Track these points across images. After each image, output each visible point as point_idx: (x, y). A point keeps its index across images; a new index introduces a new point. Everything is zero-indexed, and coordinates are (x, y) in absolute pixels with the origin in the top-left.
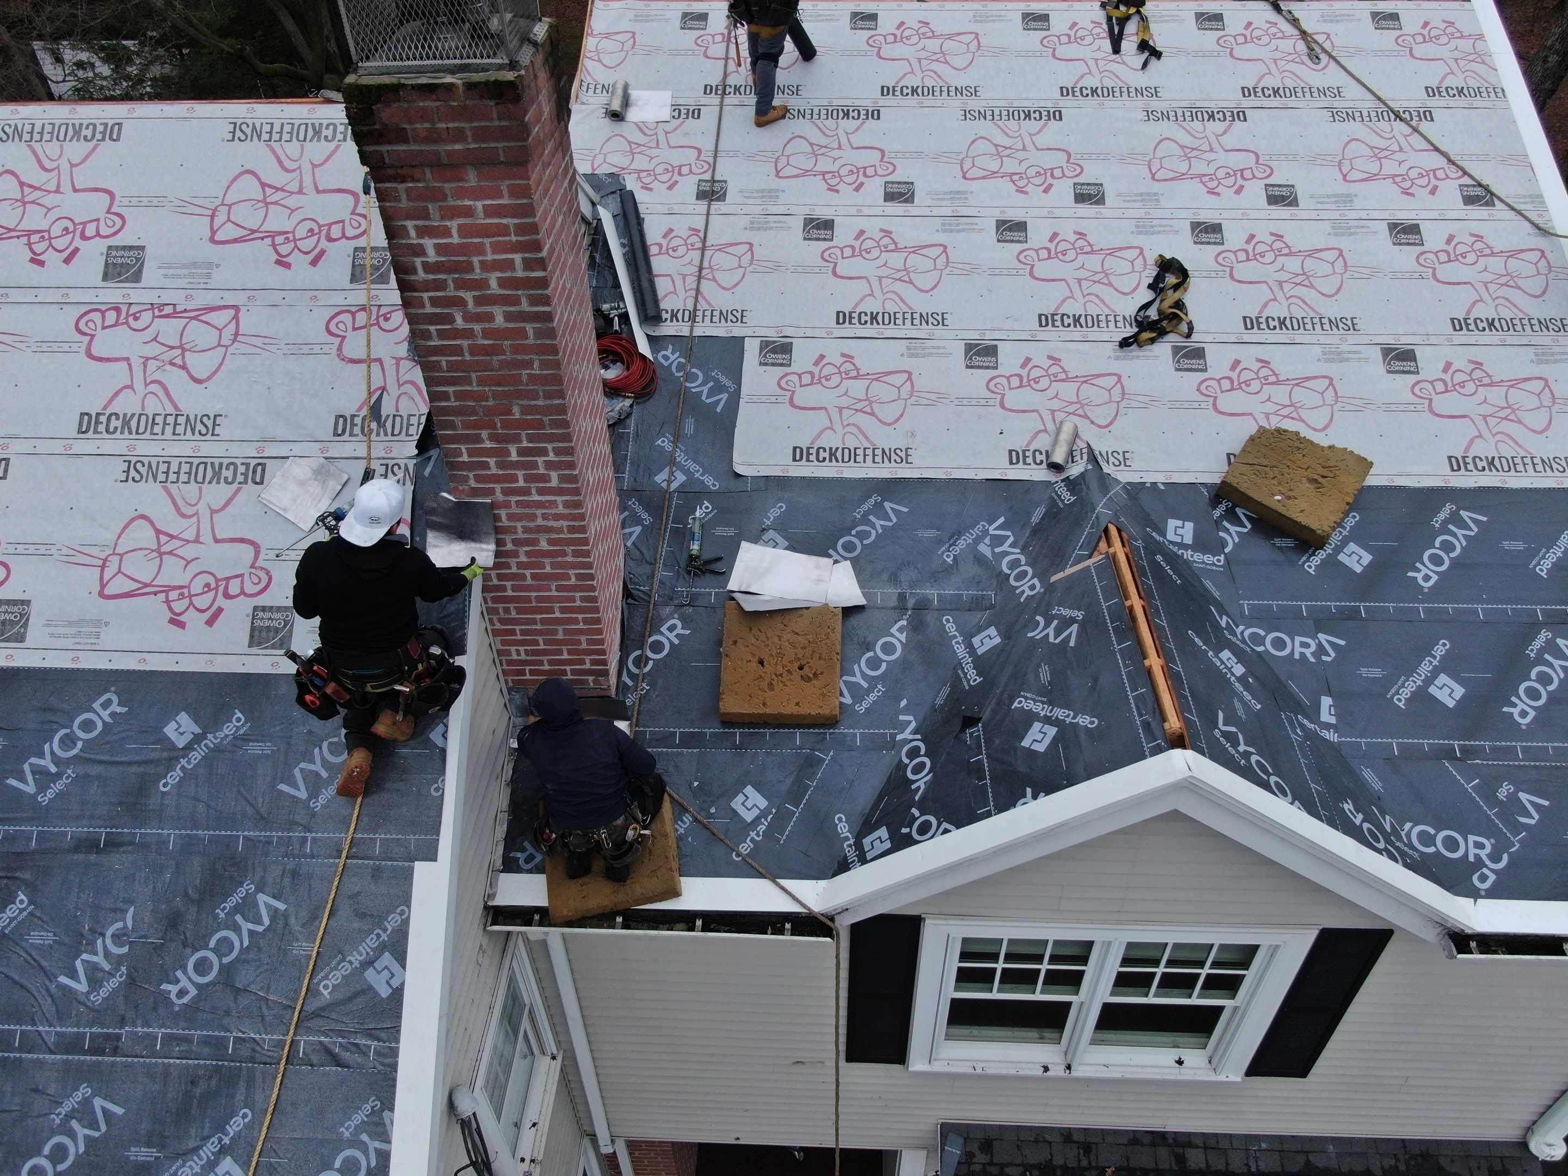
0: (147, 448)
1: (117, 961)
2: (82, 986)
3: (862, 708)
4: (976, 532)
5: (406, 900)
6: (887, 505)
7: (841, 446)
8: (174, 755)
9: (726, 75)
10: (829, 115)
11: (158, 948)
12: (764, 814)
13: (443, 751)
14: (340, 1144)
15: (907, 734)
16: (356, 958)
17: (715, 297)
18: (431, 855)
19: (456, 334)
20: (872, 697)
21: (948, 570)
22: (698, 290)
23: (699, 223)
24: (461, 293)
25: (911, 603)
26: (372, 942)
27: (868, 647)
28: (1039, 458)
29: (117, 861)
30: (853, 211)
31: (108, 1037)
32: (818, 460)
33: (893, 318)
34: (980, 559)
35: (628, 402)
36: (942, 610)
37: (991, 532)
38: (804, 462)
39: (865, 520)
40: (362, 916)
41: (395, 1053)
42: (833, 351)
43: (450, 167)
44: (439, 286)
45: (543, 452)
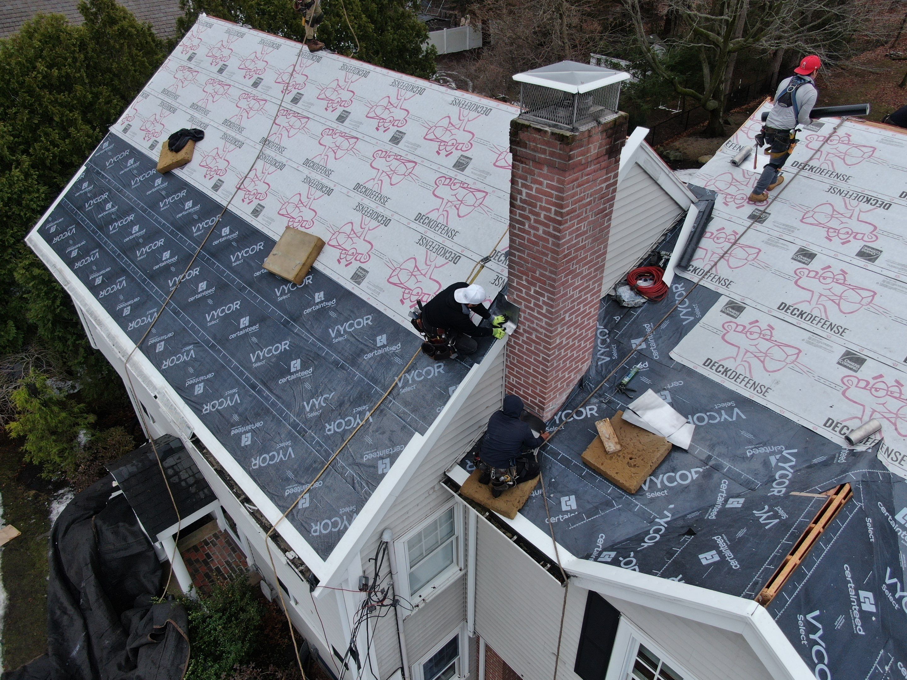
1: (321, 407)
2: (308, 409)
3: (649, 496)
4: (775, 449)
5: (406, 444)
6: (736, 410)
7: (733, 369)
8: (374, 348)
9: (811, 159)
10: (857, 198)
11: (333, 410)
12: (571, 511)
13: (450, 397)
14: (337, 514)
15: (662, 521)
16: (380, 454)
17: (723, 270)
18: (422, 434)
19: (524, 231)
20: (658, 494)
21: (744, 458)
22: (716, 264)
23: (740, 230)
24: (530, 215)
25: (712, 463)
26: (387, 451)
27: (674, 470)
28: (845, 430)
29: (340, 374)
30: (832, 254)
31: (304, 430)
32: (716, 370)
33: (812, 319)
34: (766, 463)
35: (643, 300)
36: (725, 476)
37: (784, 453)
38: (708, 368)
39: (719, 412)
40: (390, 440)
41: (370, 495)
42: (765, 321)
43: (539, 163)
44: (523, 209)
45: (543, 296)
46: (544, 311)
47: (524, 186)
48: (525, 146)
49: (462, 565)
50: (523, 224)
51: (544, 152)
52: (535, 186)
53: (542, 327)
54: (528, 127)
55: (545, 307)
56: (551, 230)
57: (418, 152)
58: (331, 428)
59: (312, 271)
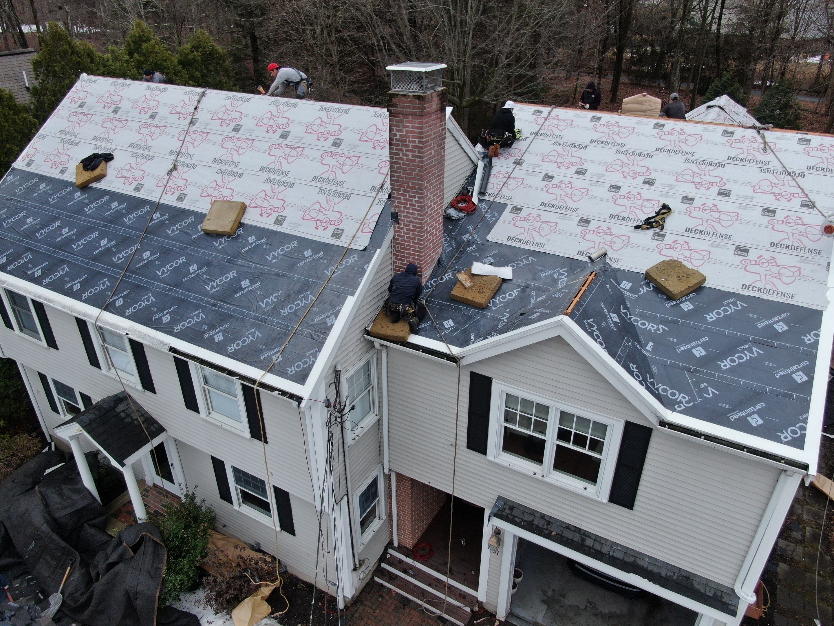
0: (326, 187)
1: (273, 302)
2: (264, 306)
3: (494, 308)
4: (555, 270)
5: (343, 304)
6: (530, 258)
7: (524, 239)
8: (304, 258)
9: (540, 130)
10: (569, 146)
11: (283, 301)
12: (452, 327)
13: (366, 271)
14: (305, 357)
15: (504, 318)
16: (326, 315)
17: (505, 192)
18: (353, 295)
19: (400, 159)
20: (499, 306)
21: (540, 279)
22: (501, 190)
23: (510, 171)
24: (403, 148)
25: (524, 285)
26: (331, 312)
27: (505, 293)
28: (588, 255)
29: (282, 280)
30: (562, 175)
31: (265, 319)
32: (515, 241)
33: (560, 207)
34: (552, 278)
35: (464, 214)
36: (533, 289)
37: (560, 272)
38: (510, 241)
39: (521, 260)
40: (331, 305)
41: (326, 339)
42: (535, 213)
43: (406, 115)
44: (398, 145)
45: (415, 197)
46: (416, 207)
47: (397, 130)
48: (397, 106)
49: (377, 412)
50: (399, 154)
51: (409, 107)
52: (404, 129)
53: (416, 218)
54: (398, 95)
55: (417, 205)
56: (417, 154)
57: (303, 141)
58: (285, 312)
59: (241, 225)
